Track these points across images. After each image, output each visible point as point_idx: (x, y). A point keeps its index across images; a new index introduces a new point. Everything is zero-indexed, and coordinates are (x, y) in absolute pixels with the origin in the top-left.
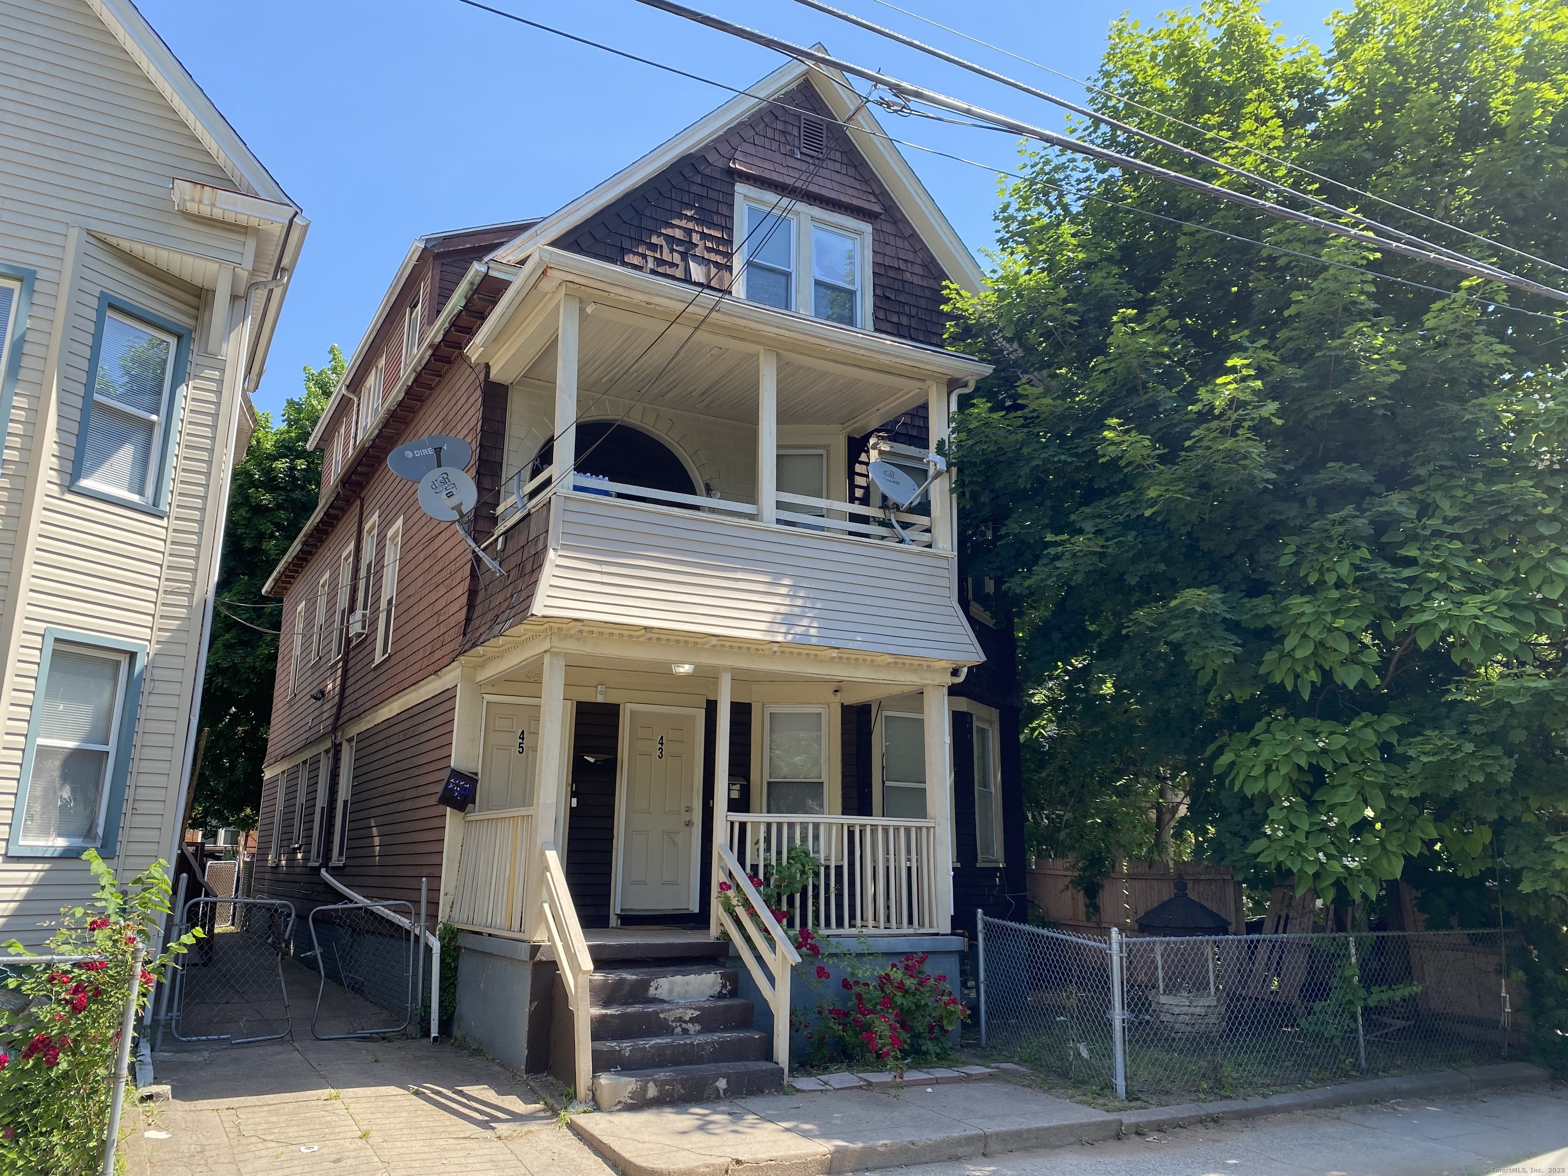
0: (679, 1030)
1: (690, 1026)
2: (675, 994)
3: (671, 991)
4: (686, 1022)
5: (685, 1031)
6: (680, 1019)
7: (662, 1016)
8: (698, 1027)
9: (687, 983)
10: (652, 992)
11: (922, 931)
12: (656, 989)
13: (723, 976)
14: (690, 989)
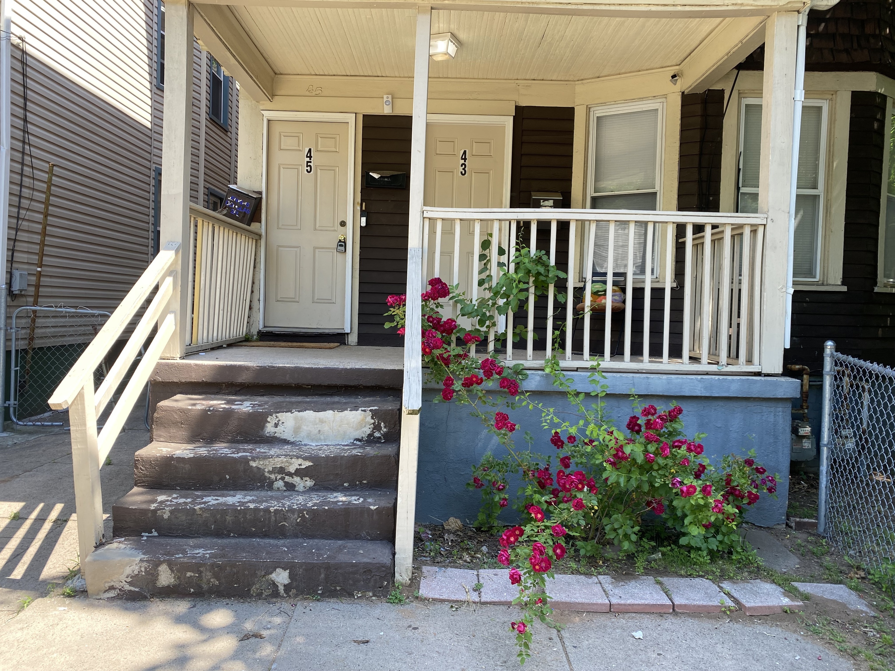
0: (280, 484)
1: (296, 480)
2: (303, 434)
3: (297, 430)
4: (290, 474)
5: (290, 487)
6: (281, 470)
7: (253, 464)
8: (309, 483)
9: (322, 421)
10: (269, 429)
11: (731, 369)
12: (276, 425)
13: (374, 414)
14: (326, 428)
